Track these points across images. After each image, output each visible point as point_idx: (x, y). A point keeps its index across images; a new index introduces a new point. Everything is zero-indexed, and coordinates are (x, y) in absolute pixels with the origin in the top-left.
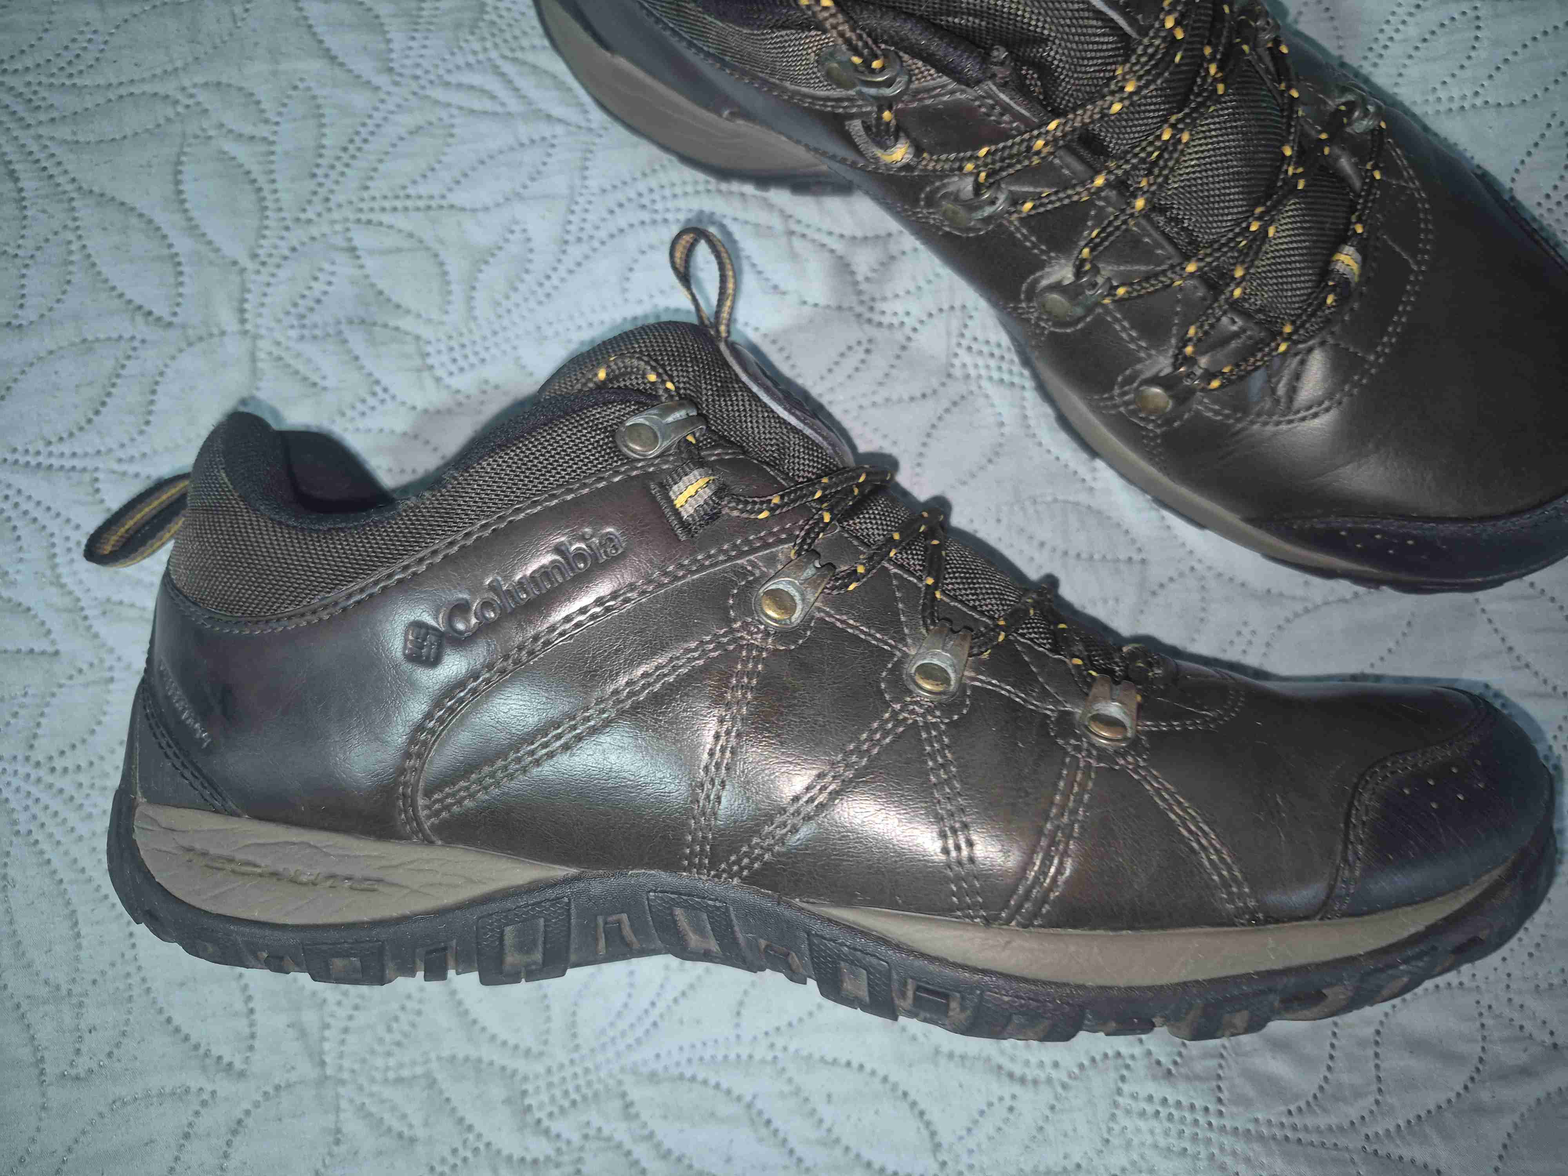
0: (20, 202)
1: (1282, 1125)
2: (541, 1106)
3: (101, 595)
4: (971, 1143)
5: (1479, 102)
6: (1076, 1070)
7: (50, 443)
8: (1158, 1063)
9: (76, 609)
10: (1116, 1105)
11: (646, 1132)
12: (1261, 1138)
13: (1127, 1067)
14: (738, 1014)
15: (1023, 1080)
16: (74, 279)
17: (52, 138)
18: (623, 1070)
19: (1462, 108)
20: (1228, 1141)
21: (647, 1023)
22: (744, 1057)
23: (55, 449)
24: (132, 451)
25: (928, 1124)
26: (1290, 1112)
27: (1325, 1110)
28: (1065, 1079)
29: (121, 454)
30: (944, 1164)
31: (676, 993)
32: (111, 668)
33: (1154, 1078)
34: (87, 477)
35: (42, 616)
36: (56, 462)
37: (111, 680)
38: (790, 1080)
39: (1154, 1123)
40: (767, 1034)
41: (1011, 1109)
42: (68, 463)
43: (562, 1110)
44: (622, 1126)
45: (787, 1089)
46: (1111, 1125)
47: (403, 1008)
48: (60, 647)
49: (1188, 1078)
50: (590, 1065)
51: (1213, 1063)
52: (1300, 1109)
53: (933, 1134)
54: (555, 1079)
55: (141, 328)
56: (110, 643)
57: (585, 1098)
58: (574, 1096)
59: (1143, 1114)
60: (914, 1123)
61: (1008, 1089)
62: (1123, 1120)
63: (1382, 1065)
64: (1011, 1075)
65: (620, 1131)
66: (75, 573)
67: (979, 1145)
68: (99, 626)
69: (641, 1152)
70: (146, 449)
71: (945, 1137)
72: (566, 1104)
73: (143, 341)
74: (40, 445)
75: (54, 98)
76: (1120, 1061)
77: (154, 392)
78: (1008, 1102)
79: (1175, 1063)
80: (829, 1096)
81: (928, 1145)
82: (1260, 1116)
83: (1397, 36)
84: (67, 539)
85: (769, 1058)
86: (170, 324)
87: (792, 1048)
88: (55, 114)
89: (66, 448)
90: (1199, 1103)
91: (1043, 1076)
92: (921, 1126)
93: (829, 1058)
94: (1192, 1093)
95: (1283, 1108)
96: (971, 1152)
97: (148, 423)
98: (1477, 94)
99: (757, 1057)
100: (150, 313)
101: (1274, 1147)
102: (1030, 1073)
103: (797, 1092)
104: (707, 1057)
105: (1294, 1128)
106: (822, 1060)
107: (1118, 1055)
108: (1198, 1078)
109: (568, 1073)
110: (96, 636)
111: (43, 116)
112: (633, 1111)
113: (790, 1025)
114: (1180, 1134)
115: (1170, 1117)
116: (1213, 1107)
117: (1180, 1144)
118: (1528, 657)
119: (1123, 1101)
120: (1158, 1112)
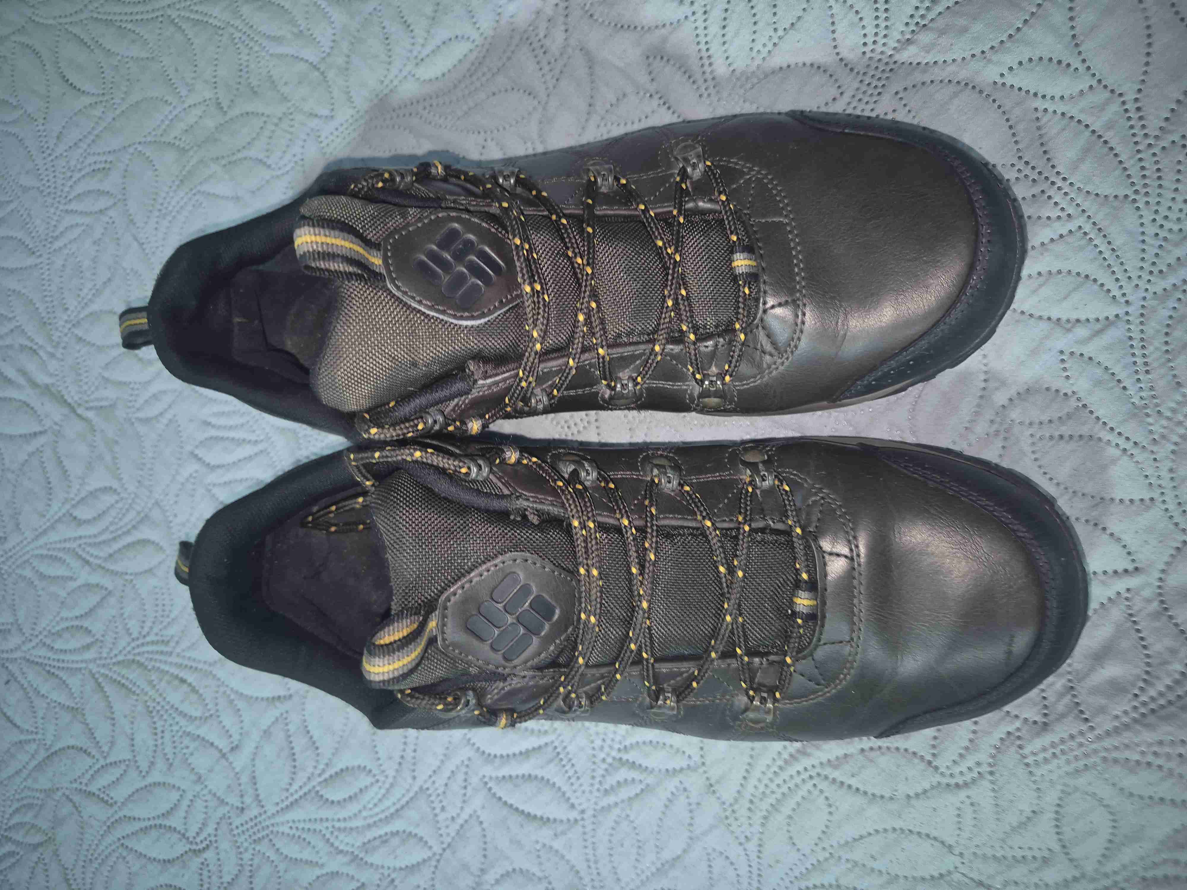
0: (194, 690)
1: (1135, 708)
3: (359, 844)
4: (966, 835)
5: (780, 33)
6: (991, 760)
7: (287, 790)
8: (1035, 722)
9: (355, 858)
10: (1027, 765)
12: (1127, 726)
13: (1019, 738)
14: (794, 844)
15: (966, 785)
16: (239, 707)
17: (183, 651)
19: (775, 44)
20: (1107, 743)
21: (755, 877)
22: (815, 863)
23: (292, 790)
24: (321, 767)
25: (935, 839)
26: (1136, 695)
27: (1158, 678)
28: (989, 769)
29: (318, 772)
30: (961, 854)
31: (756, 854)
32: (389, 875)
33: (1038, 734)
34: (313, 794)
35: (345, 871)
36: (296, 796)
37: (393, 881)
38: (848, 860)
39: (1055, 762)
40: (816, 844)
41: (972, 804)
42: (301, 793)
45: (849, 866)
46: (1033, 779)
48: (363, 880)
49: (1058, 720)
51: (1067, 699)
52: (1142, 689)
53: (942, 843)
55: (281, 708)
56: (380, 864)
59: (1046, 760)
60: (927, 844)
61: (962, 794)
62: (1038, 772)
63: (1179, 621)
64: (957, 785)
66: (342, 841)
67: (972, 833)
68: (370, 859)
70: (326, 761)
71: (950, 841)
73: (287, 712)
74: (286, 794)
75: (171, 631)
76: (1012, 738)
77: (308, 732)
78: (968, 802)
79: (1045, 715)
80: (872, 857)
81: (946, 850)
82: (1115, 713)
83: (708, 39)
84: (327, 828)
85: (828, 855)
86: (291, 696)
87: (835, 844)
88: (176, 639)
89: (295, 787)
90: (1074, 732)
91: (975, 775)
92: (933, 842)
93: (857, 837)
94: (1066, 728)
95: (1130, 696)
96: (970, 839)
97: (317, 748)
98: (775, 30)
99: (821, 859)
100: (279, 697)
101: (1138, 727)
102: (968, 777)
103: (856, 863)
104: (798, 874)
105: (1144, 704)
106: (855, 840)
107: (1009, 733)
108: (1064, 715)
110: (372, 865)
111: (172, 644)
113: (824, 832)
114: (1076, 758)
115: (1063, 752)
116: (1084, 727)
117: (1081, 764)
118: (1074, 316)
119: (1030, 760)
120: (1054, 754)
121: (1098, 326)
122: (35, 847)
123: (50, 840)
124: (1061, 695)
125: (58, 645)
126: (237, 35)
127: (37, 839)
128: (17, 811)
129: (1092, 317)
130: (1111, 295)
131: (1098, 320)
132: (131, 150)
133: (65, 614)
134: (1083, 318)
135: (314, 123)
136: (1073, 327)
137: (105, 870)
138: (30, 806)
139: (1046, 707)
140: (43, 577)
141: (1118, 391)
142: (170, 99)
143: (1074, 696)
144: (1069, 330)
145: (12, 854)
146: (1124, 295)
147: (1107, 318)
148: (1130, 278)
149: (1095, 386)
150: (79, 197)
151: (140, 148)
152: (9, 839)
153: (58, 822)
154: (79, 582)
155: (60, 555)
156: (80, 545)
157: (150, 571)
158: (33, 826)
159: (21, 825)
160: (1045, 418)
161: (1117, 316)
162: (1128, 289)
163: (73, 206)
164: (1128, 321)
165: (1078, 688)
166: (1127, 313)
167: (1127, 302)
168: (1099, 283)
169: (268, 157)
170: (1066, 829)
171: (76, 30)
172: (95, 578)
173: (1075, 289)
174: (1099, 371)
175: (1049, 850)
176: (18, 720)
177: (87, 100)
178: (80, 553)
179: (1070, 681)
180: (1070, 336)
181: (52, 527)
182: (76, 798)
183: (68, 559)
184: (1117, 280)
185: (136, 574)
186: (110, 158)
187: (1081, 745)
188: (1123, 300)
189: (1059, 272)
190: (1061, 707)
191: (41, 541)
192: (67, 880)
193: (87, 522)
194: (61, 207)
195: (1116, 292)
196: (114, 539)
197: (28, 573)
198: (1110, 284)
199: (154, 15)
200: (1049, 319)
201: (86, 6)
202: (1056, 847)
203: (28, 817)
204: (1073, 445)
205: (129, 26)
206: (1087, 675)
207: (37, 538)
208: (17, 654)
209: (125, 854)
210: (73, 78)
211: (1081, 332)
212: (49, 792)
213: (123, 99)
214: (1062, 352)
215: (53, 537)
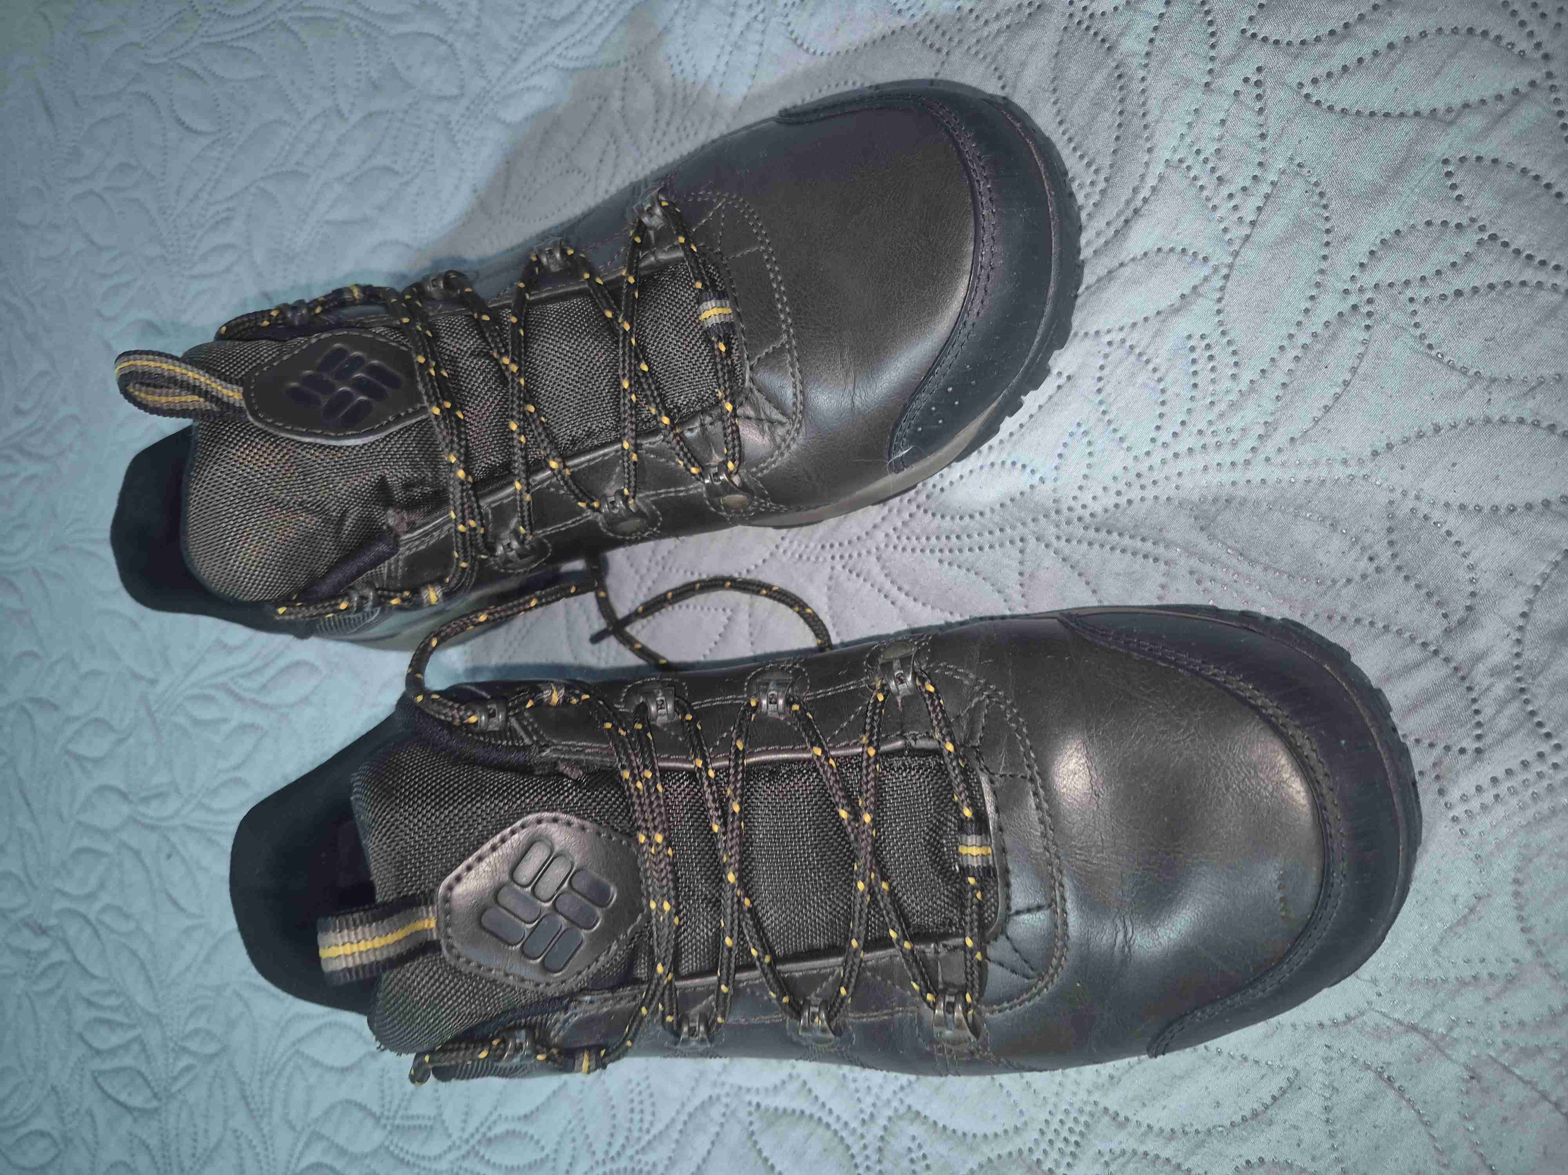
2: (1057, 1163)
8: (1463, 751)
10: (1456, 820)
11: (1144, 1128)
13: (1438, 778)
18: (1089, 1092)
33: (1468, 769)
39: (1501, 808)
43: (1073, 1154)
44: (1122, 1135)
46: (1467, 841)
47: (912, 1161)
49: (1499, 742)
50: (1065, 1106)
51: (1513, 708)
54: (1050, 1135)
57: (1082, 1134)
58: (1073, 1138)
59: (1484, 807)
62: (1475, 829)
65: (1124, 1140)
69: (1151, 1146)
72: (1072, 1148)
76: (1427, 780)
79: (1479, 737)
90: (1529, 756)
94: (1514, 753)
108: (1507, 735)
109: (1055, 1124)
112: (1121, 1118)
114: (1535, 797)
115: (1513, 792)
116: (1545, 747)
117: (1545, 806)
118: (1457, 101)
119: (1459, 811)
120: (1497, 796)
121: (1500, 107)
122: (211, 1057)
123: (224, 1049)
124: (1503, 704)
125: (216, 804)
126: (353, 23)
127: (212, 1048)
128: (191, 1015)
129: (1488, 94)
130: (1516, 50)
131: (1499, 97)
132: (253, 190)
133: (222, 764)
134: (1474, 98)
135: (442, 108)
136: (1458, 115)
137: (283, 1081)
138: (203, 1008)
139: (1479, 725)
140: (196, 722)
141: (1546, 201)
142: (286, 117)
143: (1527, 702)
144: (1451, 123)
145: (188, 1068)
146: (1538, 45)
147: (1516, 91)
148: (1543, 15)
149: (1506, 200)
150: (204, 258)
151: (262, 185)
152: (184, 1050)
153: (231, 1024)
154: (234, 723)
155: (212, 692)
156: (232, 679)
157: (305, 700)
158: (208, 1033)
159: (196, 1032)
160: (1427, 270)
161: (1533, 84)
162: (1543, 34)
163: (200, 269)
164: (1553, 88)
165: (1533, 689)
166: (1549, 75)
167: (1546, 57)
168: (1492, 35)
169: (396, 162)
170: (1536, 921)
171: (187, 63)
172: (248, 717)
173: (1451, 56)
174: (1512, 178)
175: (1516, 961)
176: (182, 902)
177: (204, 141)
178: (233, 687)
179: (1519, 680)
180: (1453, 131)
181: (202, 660)
182: (246, 994)
183: (220, 695)
184: (1522, 24)
185: (292, 706)
186: (231, 204)
187: (1540, 775)
188: (1538, 55)
189: (1423, 35)
190: (1503, 723)
191: (193, 678)
192: (244, 1097)
193: (237, 648)
194: (187, 273)
195: (1524, 45)
196: (266, 665)
197: (181, 720)
198: (1511, 34)
199: (264, 24)
200: (1417, 114)
201: (195, 32)
202: (1527, 955)
203: (201, 1022)
204: (1478, 302)
205: (241, 44)
206: (1545, 667)
207: (187, 675)
208: (177, 822)
209: (301, 1061)
210: (189, 118)
211: (1474, 122)
212: (218, 990)
213: (240, 132)
214: (1446, 162)
215: (203, 671)
